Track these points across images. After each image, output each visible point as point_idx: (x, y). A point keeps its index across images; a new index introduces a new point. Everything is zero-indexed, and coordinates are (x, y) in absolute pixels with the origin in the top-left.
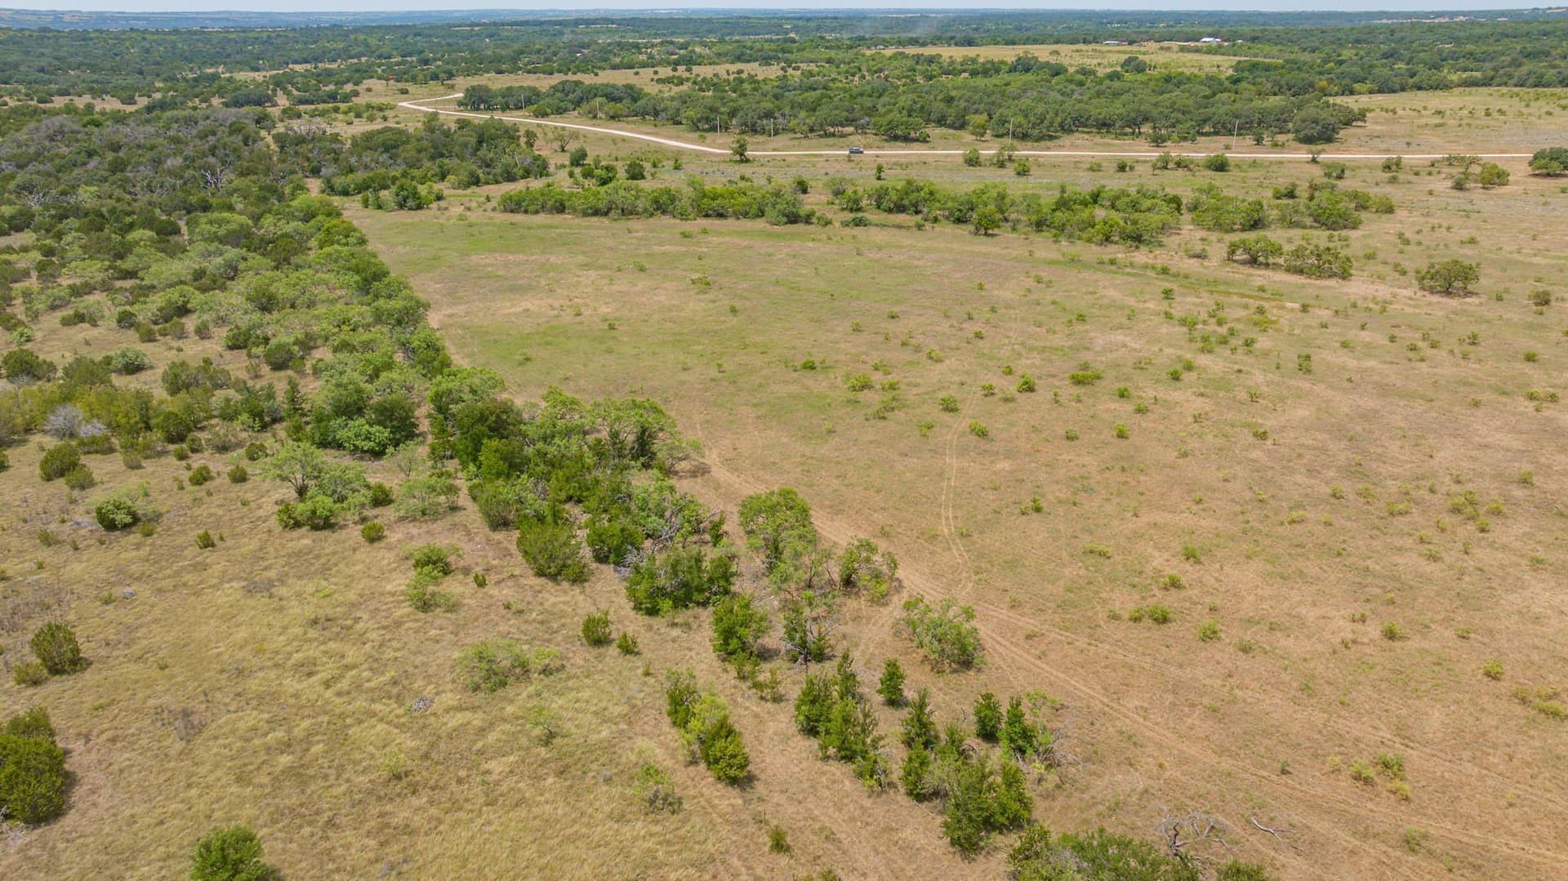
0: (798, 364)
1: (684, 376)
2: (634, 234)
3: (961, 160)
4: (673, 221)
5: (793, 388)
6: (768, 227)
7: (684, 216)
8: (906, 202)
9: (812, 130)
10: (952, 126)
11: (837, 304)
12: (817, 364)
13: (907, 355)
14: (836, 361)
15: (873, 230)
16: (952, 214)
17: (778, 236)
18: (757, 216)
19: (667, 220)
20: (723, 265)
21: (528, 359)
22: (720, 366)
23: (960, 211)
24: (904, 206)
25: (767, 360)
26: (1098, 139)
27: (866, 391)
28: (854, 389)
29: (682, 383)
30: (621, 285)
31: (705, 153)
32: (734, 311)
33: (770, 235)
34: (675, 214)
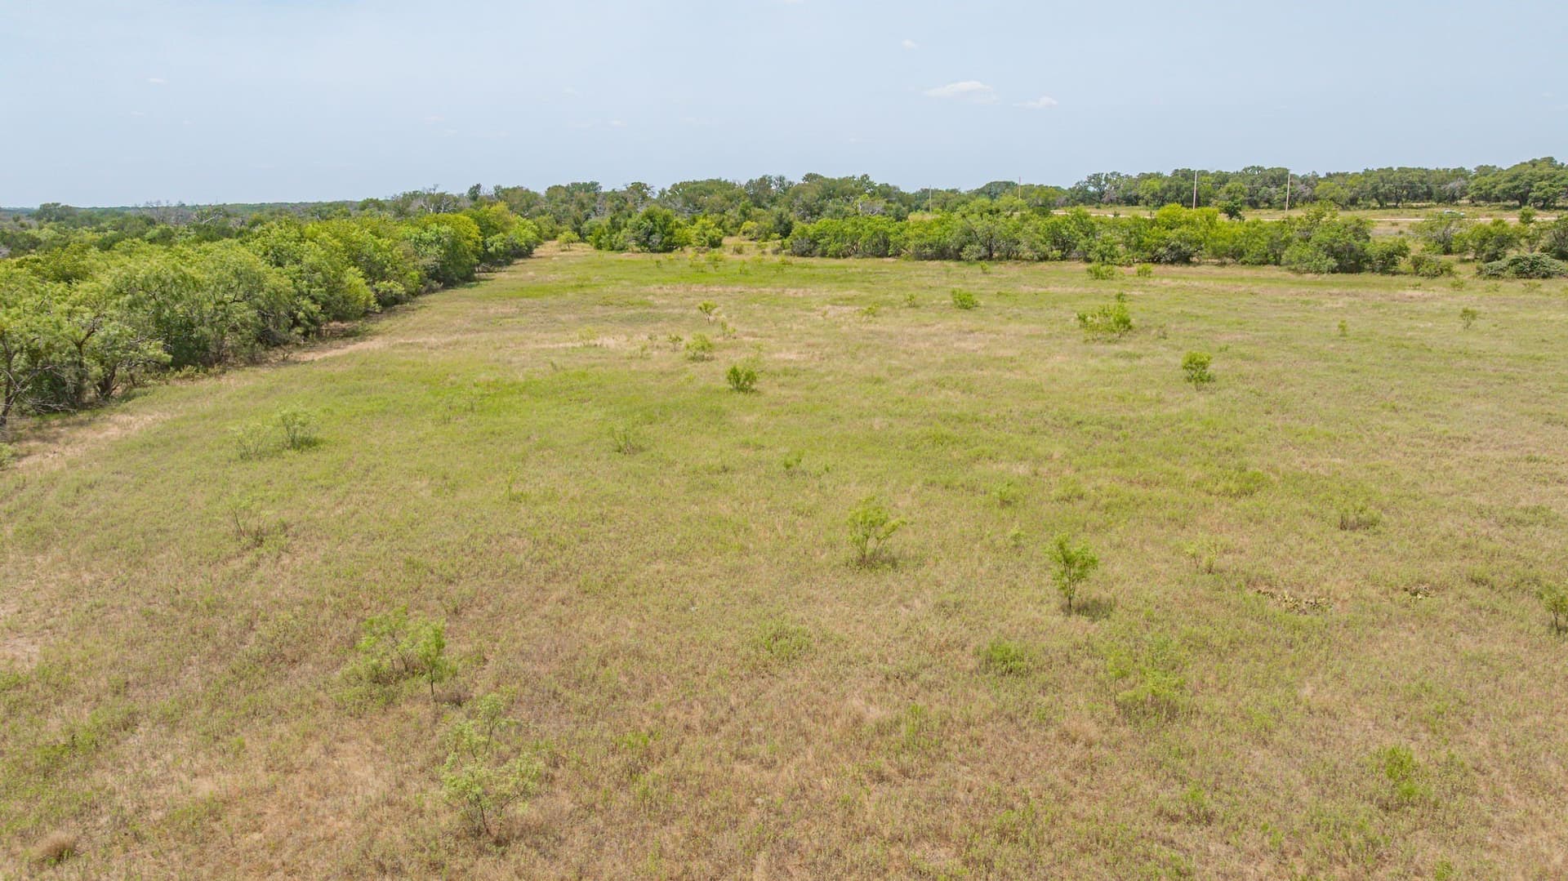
4: (1083, 267)
6: (1290, 274)
7: (1107, 258)
9: (1354, 203)
18: (1265, 262)
32: (1197, 374)
34: (1090, 255)
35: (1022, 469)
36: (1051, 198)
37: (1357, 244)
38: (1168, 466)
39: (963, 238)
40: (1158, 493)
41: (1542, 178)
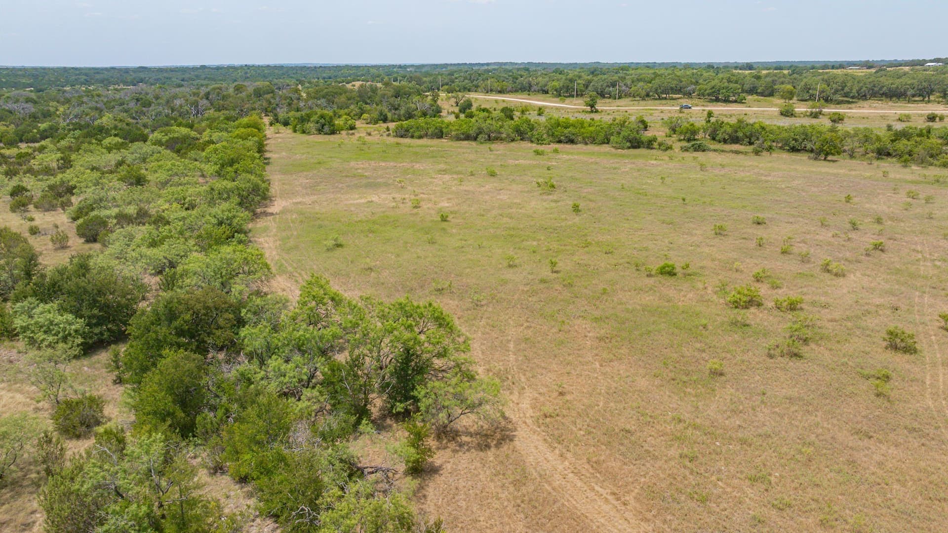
0: (655, 267)
1: (509, 275)
2: (495, 152)
3: (776, 114)
4: (530, 145)
5: (648, 299)
6: (613, 150)
7: (540, 141)
8: (740, 134)
9: (648, 95)
10: (762, 94)
11: (689, 208)
12: (678, 270)
13: (791, 266)
14: (702, 268)
15: (711, 154)
16: (786, 143)
17: (622, 156)
18: (603, 143)
19: (526, 145)
20: (570, 174)
21: (339, 246)
22: (553, 264)
23: (796, 140)
24: (737, 137)
25: (614, 262)
26: (890, 103)
27: (753, 310)
28: (736, 305)
29: (504, 283)
30: (470, 185)
31: (563, 108)
32: (576, 209)
33: (612, 155)
34: (533, 139)
35: (535, 243)
36: (505, 87)
37: (638, 136)
38: (569, 241)
39: (477, 131)
40: (568, 248)
41: (723, 88)
